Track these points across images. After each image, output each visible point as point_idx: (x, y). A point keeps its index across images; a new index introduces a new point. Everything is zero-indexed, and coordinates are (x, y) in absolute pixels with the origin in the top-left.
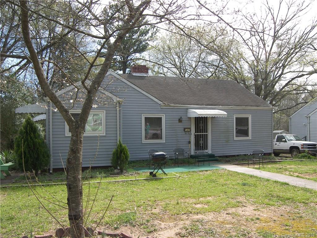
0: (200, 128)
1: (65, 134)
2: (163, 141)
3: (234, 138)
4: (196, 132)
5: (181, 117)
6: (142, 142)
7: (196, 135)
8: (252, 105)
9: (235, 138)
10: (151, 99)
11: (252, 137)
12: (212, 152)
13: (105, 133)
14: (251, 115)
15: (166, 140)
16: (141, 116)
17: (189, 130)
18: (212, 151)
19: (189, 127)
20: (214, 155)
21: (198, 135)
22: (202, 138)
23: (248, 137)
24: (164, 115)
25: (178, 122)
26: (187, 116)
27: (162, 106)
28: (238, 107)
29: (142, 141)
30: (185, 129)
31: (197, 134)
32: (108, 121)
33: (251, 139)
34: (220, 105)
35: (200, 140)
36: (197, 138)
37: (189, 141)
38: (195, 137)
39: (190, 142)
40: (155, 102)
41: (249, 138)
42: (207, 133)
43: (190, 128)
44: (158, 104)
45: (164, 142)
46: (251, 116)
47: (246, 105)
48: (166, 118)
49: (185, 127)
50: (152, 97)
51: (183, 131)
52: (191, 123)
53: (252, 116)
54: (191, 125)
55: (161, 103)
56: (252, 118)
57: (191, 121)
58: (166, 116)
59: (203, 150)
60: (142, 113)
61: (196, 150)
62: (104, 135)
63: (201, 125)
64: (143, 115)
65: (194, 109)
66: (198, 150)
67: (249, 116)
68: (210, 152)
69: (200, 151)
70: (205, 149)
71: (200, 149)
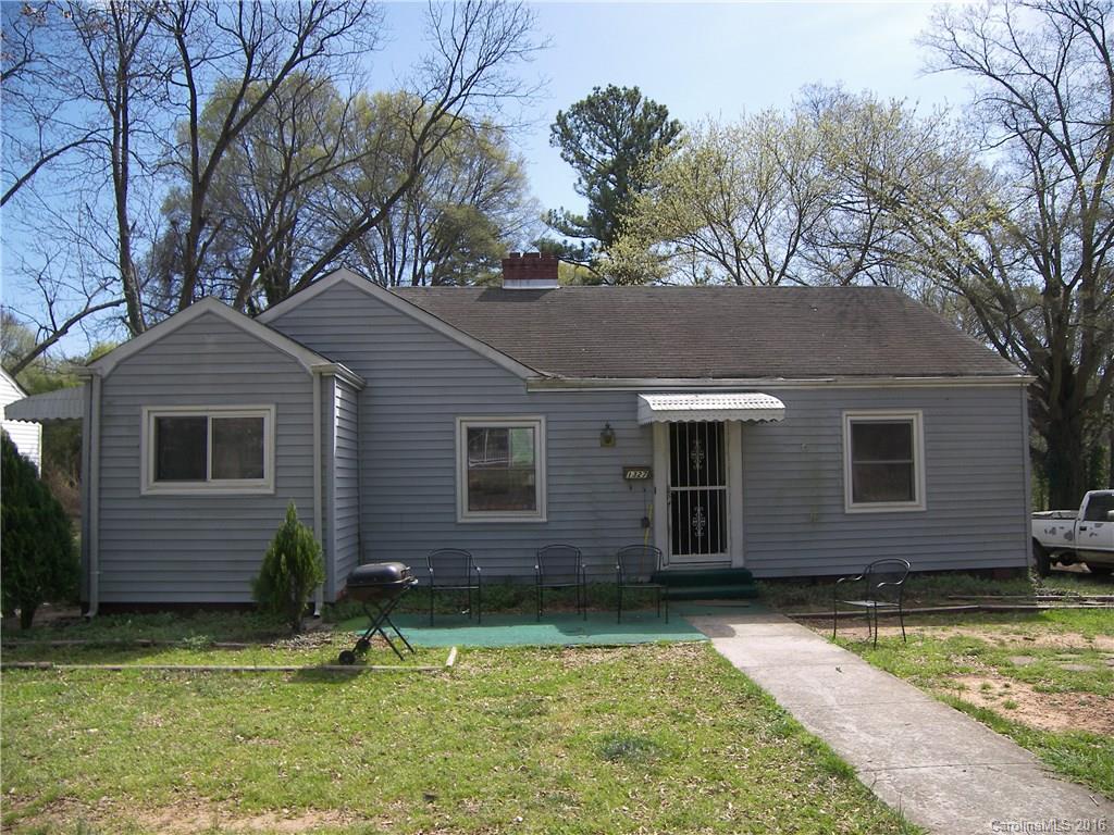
0: (691, 467)
1: (138, 489)
2: (541, 517)
3: (843, 505)
4: (674, 483)
5: (608, 426)
6: (456, 517)
7: (674, 495)
8: (925, 372)
9: (852, 507)
10: (491, 361)
11: (928, 502)
12: (747, 561)
13: (272, 486)
14: (920, 412)
15: (549, 513)
16: (454, 423)
17: (643, 475)
18: (745, 556)
19: (645, 462)
20: (751, 574)
21: (684, 493)
22: (704, 504)
23: (910, 503)
24: (542, 418)
25: (598, 444)
26: (636, 421)
27: (532, 386)
28: (857, 380)
29: (459, 513)
30: (626, 469)
31: (679, 489)
32: (284, 441)
33: (924, 509)
34: (778, 376)
35: (694, 513)
36: (681, 507)
37: (646, 519)
38: (670, 500)
39: (646, 523)
40: (508, 371)
41: (917, 506)
42: (722, 487)
43: (649, 470)
44: (518, 377)
45: (541, 520)
46: (921, 415)
47: (897, 372)
48: (548, 431)
49: (630, 462)
50: (493, 355)
51: (621, 479)
52: (652, 447)
53: (925, 416)
54: (652, 456)
55: (531, 373)
56: (925, 424)
57: (652, 438)
58: (547, 422)
59: (705, 551)
60: (457, 414)
61: (675, 552)
62: (271, 491)
63: (697, 456)
64: (458, 420)
65: (661, 392)
66: (685, 552)
67: (914, 417)
68: (738, 561)
69: (694, 555)
70: (714, 551)
71: (695, 551)
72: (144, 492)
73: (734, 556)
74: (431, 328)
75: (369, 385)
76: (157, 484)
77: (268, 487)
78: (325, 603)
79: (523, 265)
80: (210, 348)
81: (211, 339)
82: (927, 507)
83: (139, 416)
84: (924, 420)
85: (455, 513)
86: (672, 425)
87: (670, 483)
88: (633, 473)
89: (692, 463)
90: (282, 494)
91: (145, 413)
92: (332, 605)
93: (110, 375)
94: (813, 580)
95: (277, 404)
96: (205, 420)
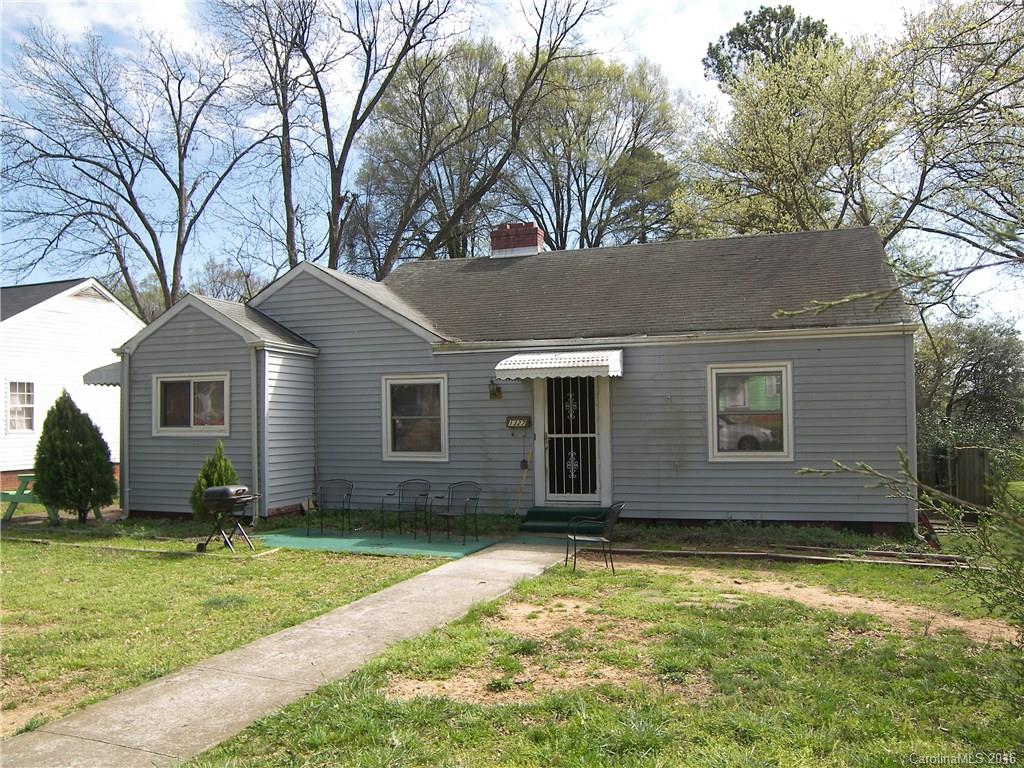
0: (566, 416)
1: (151, 432)
2: (445, 457)
3: (707, 454)
4: (551, 432)
5: (492, 382)
6: (382, 456)
7: (551, 441)
8: (798, 323)
9: (716, 454)
11: (795, 453)
12: (614, 502)
13: (228, 431)
14: (789, 364)
15: (450, 454)
16: (381, 381)
17: (522, 423)
18: (612, 498)
19: (526, 412)
21: (559, 440)
22: (576, 450)
23: (779, 453)
24: (445, 376)
25: (488, 396)
27: (437, 349)
29: (385, 453)
30: (510, 418)
31: (554, 436)
32: (235, 398)
33: (791, 459)
35: (568, 458)
36: (557, 452)
37: (526, 461)
38: (547, 445)
39: (526, 465)
41: (784, 457)
42: (592, 435)
43: (529, 419)
44: (427, 342)
46: (789, 367)
48: (449, 387)
49: (512, 413)
51: (503, 427)
52: (532, 399)
53: (795, 367)
54: (532, 407)
55: (436, 339)
56: (795, 376)
57: (532, 391)
58: (451, 379)
59: (577, 491)
60: (382, 374)
61: (552, 491)
62: (227, 435)
63: (571, 406)
64: (384, 377)
65: (538, 352)
66: (560, 491)
67: (783, 369)
68: (606, 502)
69: (568, 494)
70: (585, 492)
71: (569, 491)
72: (154, 434)
73: (603, 497)
74: (364, 305)
75: (323, 352)
76: (164, 429)
77: (225, 432)
78: (260, 517)
79: (508, 236)
80: (191, 332)
81: (192, 325)
82: (795, 458)
83: (151, 381)
84: (793, 372)
85: (381, 453)
86: (549, 380)
87: (547, 431)
88: (514, 422)
89: (567, 413)
90: (234, 436)
91: (154, 380)
92: (265, 518)
93: (134, 353)
94: (653, 522)
95: (231, 371)
96: (188, 383)
